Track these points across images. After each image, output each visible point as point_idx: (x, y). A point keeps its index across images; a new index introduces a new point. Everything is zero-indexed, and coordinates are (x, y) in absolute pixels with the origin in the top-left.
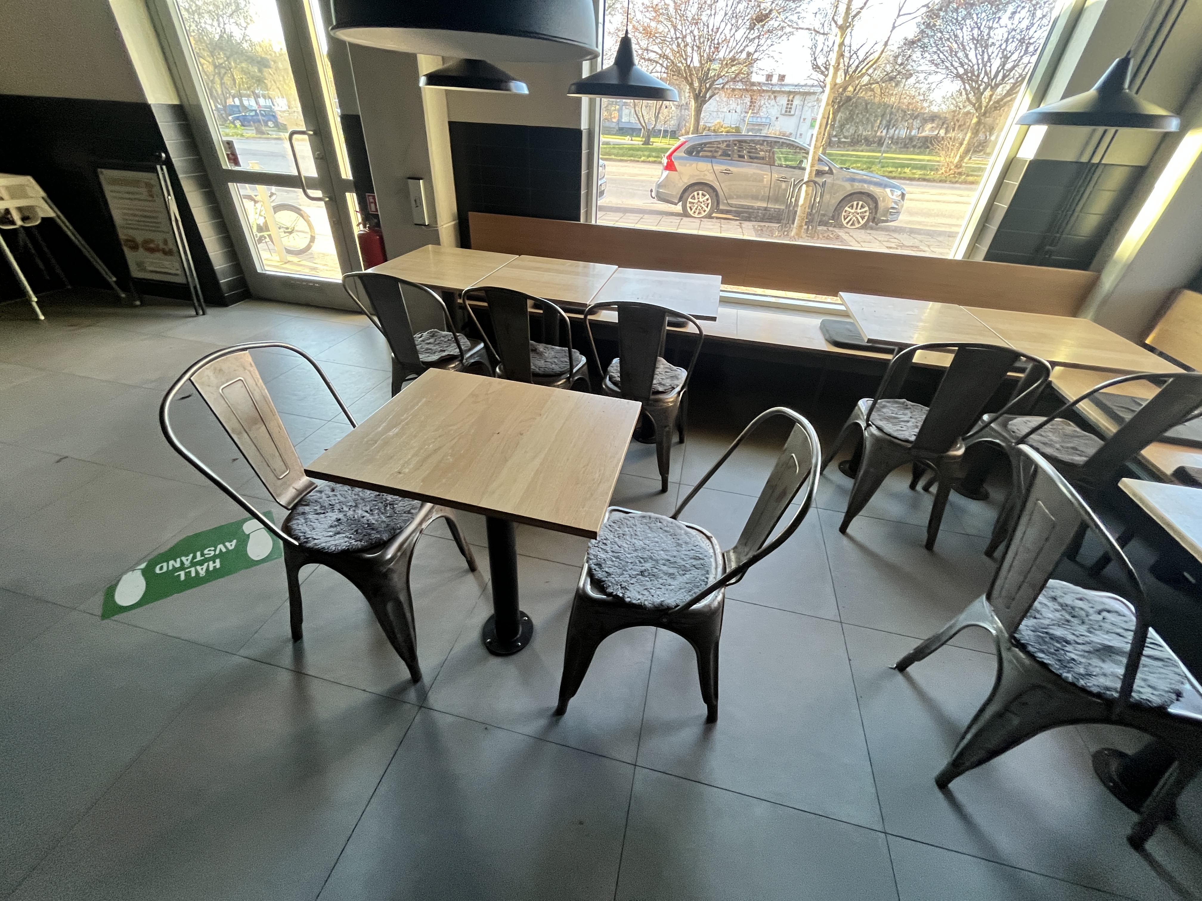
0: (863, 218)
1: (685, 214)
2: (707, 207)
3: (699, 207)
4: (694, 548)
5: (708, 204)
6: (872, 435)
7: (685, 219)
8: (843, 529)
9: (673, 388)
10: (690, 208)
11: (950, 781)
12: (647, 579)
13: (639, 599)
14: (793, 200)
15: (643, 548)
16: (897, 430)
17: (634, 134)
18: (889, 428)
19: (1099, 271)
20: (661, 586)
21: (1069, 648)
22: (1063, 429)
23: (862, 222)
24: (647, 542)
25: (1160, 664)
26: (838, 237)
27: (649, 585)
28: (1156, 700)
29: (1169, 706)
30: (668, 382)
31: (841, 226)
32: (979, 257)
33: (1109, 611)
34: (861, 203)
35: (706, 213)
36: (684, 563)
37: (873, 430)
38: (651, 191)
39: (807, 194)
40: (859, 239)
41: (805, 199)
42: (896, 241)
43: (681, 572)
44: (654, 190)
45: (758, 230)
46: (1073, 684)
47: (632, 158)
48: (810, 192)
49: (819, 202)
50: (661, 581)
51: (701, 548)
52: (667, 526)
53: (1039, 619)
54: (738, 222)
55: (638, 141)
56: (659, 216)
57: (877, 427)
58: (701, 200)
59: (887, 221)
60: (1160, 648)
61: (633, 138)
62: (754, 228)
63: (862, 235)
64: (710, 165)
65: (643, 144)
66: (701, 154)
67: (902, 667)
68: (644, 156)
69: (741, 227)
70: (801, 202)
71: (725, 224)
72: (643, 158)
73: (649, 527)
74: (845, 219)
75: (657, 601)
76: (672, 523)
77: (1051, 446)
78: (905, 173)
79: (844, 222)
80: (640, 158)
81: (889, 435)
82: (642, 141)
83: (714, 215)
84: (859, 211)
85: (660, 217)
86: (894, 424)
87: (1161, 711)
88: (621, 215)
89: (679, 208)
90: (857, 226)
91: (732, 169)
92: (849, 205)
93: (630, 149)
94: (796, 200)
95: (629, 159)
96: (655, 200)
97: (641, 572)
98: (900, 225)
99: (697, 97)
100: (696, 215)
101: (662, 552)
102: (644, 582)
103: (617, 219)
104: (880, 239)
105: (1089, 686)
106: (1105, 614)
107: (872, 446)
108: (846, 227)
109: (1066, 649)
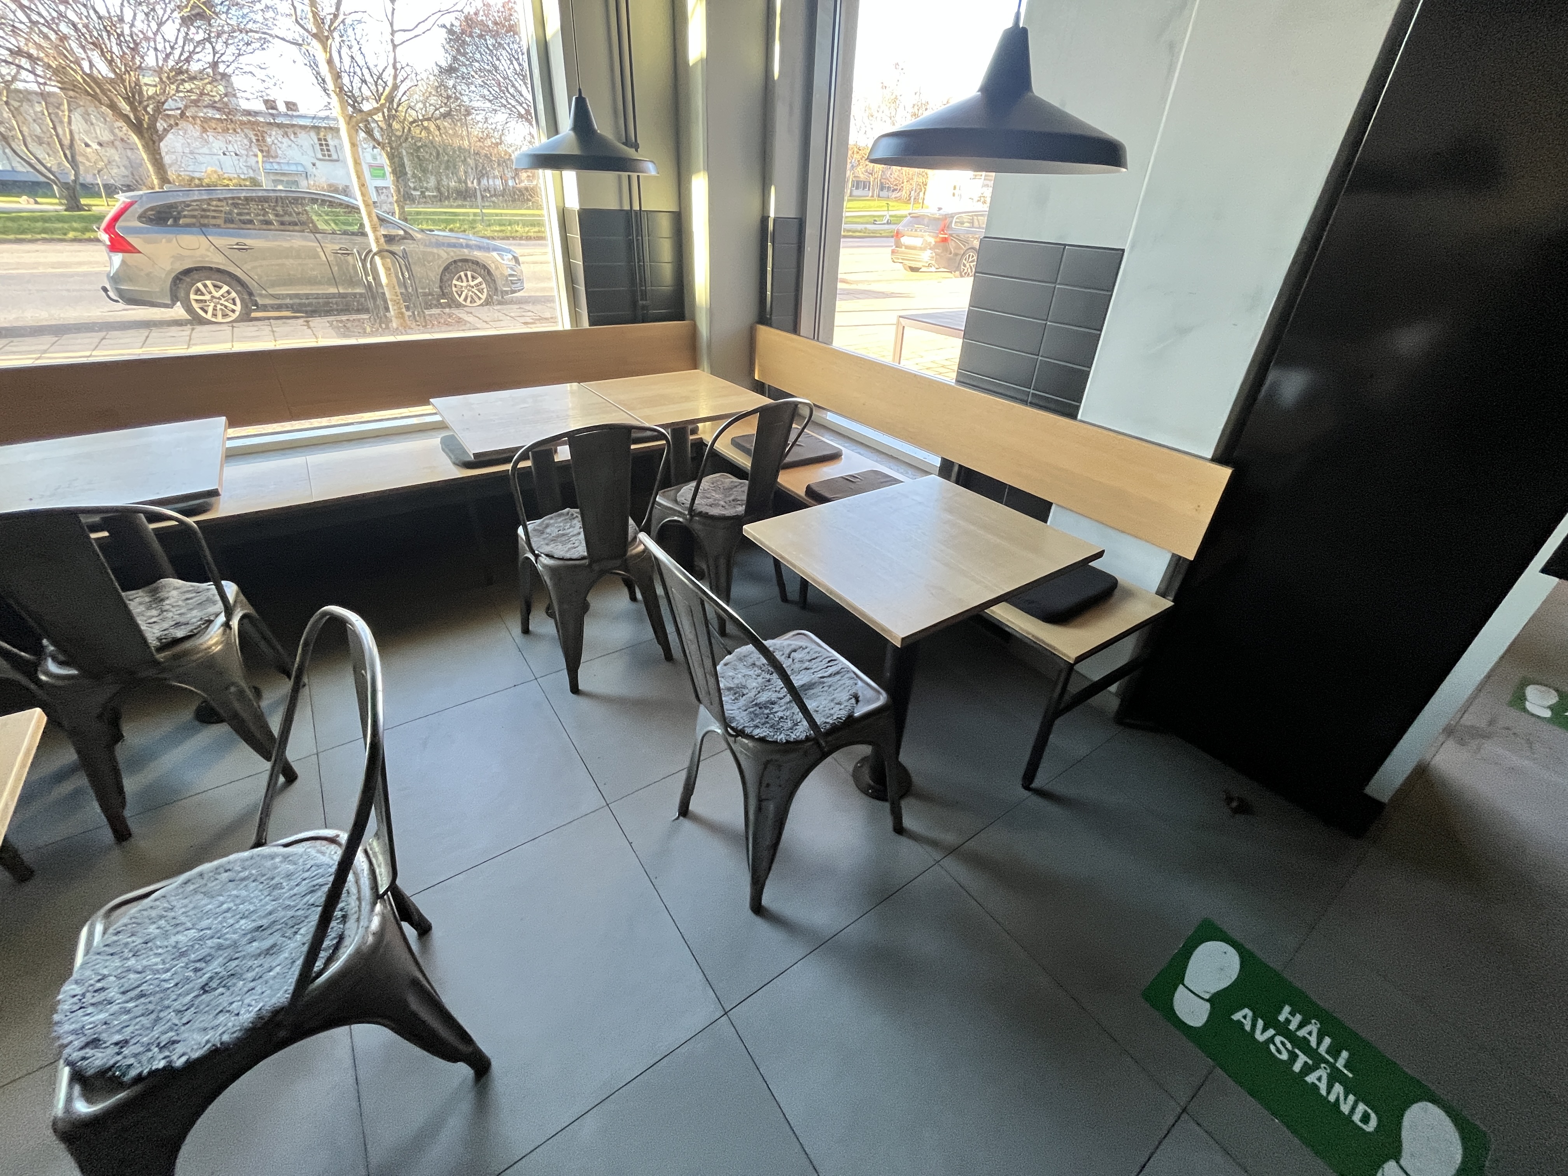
0: (481, 291)
1: (197, 320)
2: (235, 304)
3: (219, 307)
4: (306, 875)
5: (234, 300)
6: (545, 566)
7: (199, 328)
8: (575, 689)
9: (210, 622)
10: (202, 309)
11: (760, 899)
12: (221, 990)
13: (208, 1042)
14: (370, 278)
15: (200, 939)
16: (569, 549)
17: (40, 192)
18: (560, 550)
19: (693, 319)
20: (252, 984)
21: (776, 708)
22: (723, 483)
23: (484, 297)
24: (205, 923)
25: (838, 677)
26: (459, 321)
27: (224, 1001)
28: (843, 714)
29: (853, 712)
30: (195, 616)
31: (459, 305)
32: (585, 324)
33: (795, 651)
34: (469, 273)
35: (237, 313)
36: (291, 913)
37: (544, 560)
38: (105, 290)
39: (387, 269)
40: (487, 319)
41: (388, 276)
42: (530, 314)
43: (289, 933)
44: (108, 287)
45: (339, 328)
46: (788, 742)
47: (44, 236)
48: (390, 265)
49: (409, 278)
50: (250, 975)
51: (319, 866)
52: (244, 869)
53: (747, 694)
54: (301, 321)
55: (51, 205)
56: (141, 331)
57: (547, 555)
58: (217, 295)
59: (513, 292)
60: (835, 662)
61: (39, 200)
62: (331, 325)
63: (487, 313)
64: (202, 238)
65: (66, 210)
66: (181, 222)
67: (684, 811)
68: (75, 230)
69: (309, 327)
70: (384, 280)
71: (281, 328)
72: (71, 235)
73: (204, 893)
74: (460, 296)
75: (247, 1017)
76: (252, 858)
77: (717, 505)
78: (517, 231)
79: (461, 300)
80: (65, 234)
81: (562, 559)
82: (61, 204)
83: (253, 315)
84: (473, 284)
85: (145, 332)
86: (564, 543)
87: (850, 719)
88: (52, 339)
89: (178, 311)
90: (479, 302)
91: (249, 242)
92: (456, 277)
93: (34, 220)
94: (374, 279)
95: (39, 236)
96: (121, 305)
97: (203, 988)
98: (526, 294)
99: (137, 127)
100: (220, 319)
101: (243, 922)
102: (213, 1003)
103: (45, 347)
104: (512, 314)
105: (799, 736)
106: (793, 654)
107: (551, 579)
108: (466, 306)
109: (774, 710)
